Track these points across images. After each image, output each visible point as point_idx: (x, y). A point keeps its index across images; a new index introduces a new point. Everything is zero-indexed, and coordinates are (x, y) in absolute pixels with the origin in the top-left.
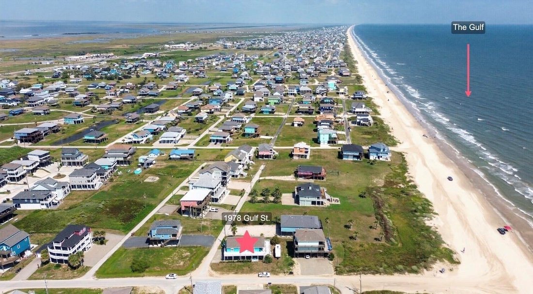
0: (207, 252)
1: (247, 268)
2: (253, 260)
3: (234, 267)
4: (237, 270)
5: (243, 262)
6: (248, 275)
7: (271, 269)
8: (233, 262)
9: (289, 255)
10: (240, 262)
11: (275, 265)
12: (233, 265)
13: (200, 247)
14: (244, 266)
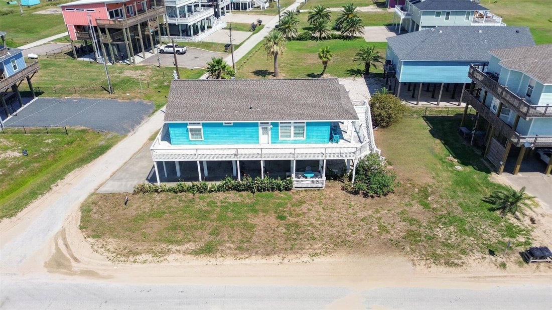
0: (101, 151)
1: (272, 219)
2: (300, 182)
3: (203, 215)
4: (216, 232)
5: (249, 188)
6: (275, 259)
7: (399, 229)
8: (202, 190)
9: (464, 163)
10: (237, 188)
11: (417, 207)
12: (201, 202)
13: (84, 131)
14: (253, 209)
